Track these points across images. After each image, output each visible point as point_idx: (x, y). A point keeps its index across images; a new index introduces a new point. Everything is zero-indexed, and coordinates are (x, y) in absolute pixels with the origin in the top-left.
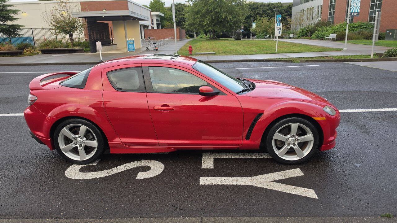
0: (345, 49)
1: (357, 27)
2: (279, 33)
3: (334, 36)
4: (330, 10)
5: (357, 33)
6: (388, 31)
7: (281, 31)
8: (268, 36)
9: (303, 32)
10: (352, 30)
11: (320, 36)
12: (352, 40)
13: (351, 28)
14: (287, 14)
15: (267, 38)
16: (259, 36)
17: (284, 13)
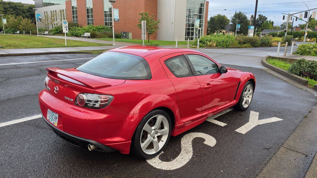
0: (114, 44)
1: (101, 29)
2: (66, 29)
3: (88, 34)
4: (73, 14)
5: (103, 33)
6: (122, 33)
7: (68, 28)
8: (18, 32)
9: (57, 30)
10: (99, 31)
11: (75, 34)
12: (101, 38)
13: (98, 29)
14: (29, 13)
15: (18, 34)
16: (7, 32)
17: (26, 13)
